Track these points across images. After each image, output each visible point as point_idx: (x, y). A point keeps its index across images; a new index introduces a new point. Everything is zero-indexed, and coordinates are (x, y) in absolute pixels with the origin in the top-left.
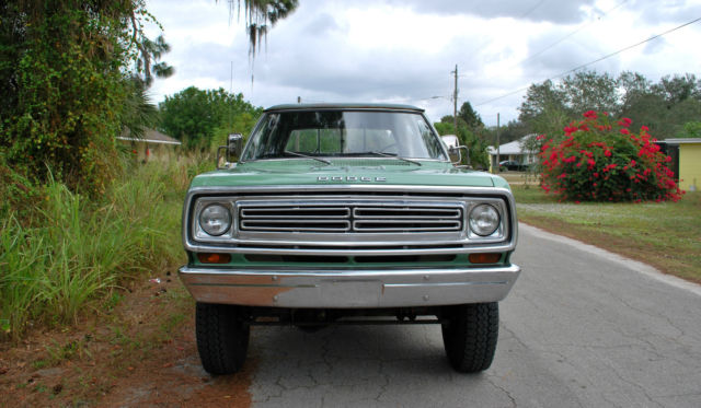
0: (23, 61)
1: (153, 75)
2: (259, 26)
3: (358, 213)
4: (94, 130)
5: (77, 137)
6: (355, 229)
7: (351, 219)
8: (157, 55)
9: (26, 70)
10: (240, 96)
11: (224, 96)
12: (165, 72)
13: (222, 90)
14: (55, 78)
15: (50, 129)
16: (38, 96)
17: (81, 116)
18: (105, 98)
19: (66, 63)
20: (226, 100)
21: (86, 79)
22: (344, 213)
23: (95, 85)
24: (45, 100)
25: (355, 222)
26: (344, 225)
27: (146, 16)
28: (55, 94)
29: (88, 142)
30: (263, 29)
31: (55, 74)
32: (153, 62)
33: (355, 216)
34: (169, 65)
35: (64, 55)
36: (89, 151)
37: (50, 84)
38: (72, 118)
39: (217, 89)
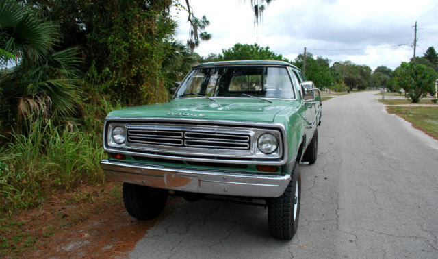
0: (110, 38)
1: (200, 39)
2: (260, 6)
3: (188, 135)
4: (146, 75)
5: (138, 79)
6: (186, 145)
7: (184, 139)
8: (202, 27)
9: (111, 43)
10: (267, 48)
11: (258, 48)
12: (207, 37)
13: (256, 45)
14: (125, 47)
15: (123, 76)
16: (117, 57)
17: (140, 68)
18: (152, 57)
19: (131, 38)
20: (259, 51)
21: (141, 47)
22: (180, 135)
23: (146, 49)
24: (121, 59)
25: (185, 140)
26: (180, 142)
27: (179, 7)
28: (126, 56)
29: (143, 82)
30: (262, 8)
31: (125, 45)
32: (199, 32)
33: (186, 137)
34: (208, 33)
35: (130, 34)
36: (144, 87)
37: (123, 50)
38: (135, 69)
39: (253, 44)
